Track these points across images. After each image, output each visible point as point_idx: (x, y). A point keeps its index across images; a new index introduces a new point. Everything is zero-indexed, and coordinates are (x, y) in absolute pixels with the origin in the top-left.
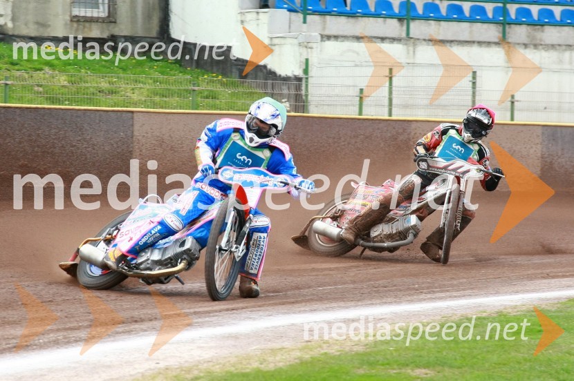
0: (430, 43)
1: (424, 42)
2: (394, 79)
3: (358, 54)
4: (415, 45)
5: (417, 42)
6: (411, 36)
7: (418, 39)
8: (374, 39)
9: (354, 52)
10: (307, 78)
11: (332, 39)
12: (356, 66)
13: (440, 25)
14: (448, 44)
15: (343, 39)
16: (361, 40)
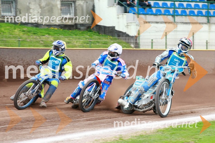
0: (182, 24)
1: (180, 23)
2: (167, 36)
3: (157, 28)
4: (177, 24)
5: (178, 23)
6: (176, 21)
7: (178, 22)
8: (163, 23)
9: (156, 27)
10: (139, 37)
11: (148, 23)
12: (156, 32)
13: (186, 17)
14: (189, 24)
15: (151, 23)
16: (158, 23)
